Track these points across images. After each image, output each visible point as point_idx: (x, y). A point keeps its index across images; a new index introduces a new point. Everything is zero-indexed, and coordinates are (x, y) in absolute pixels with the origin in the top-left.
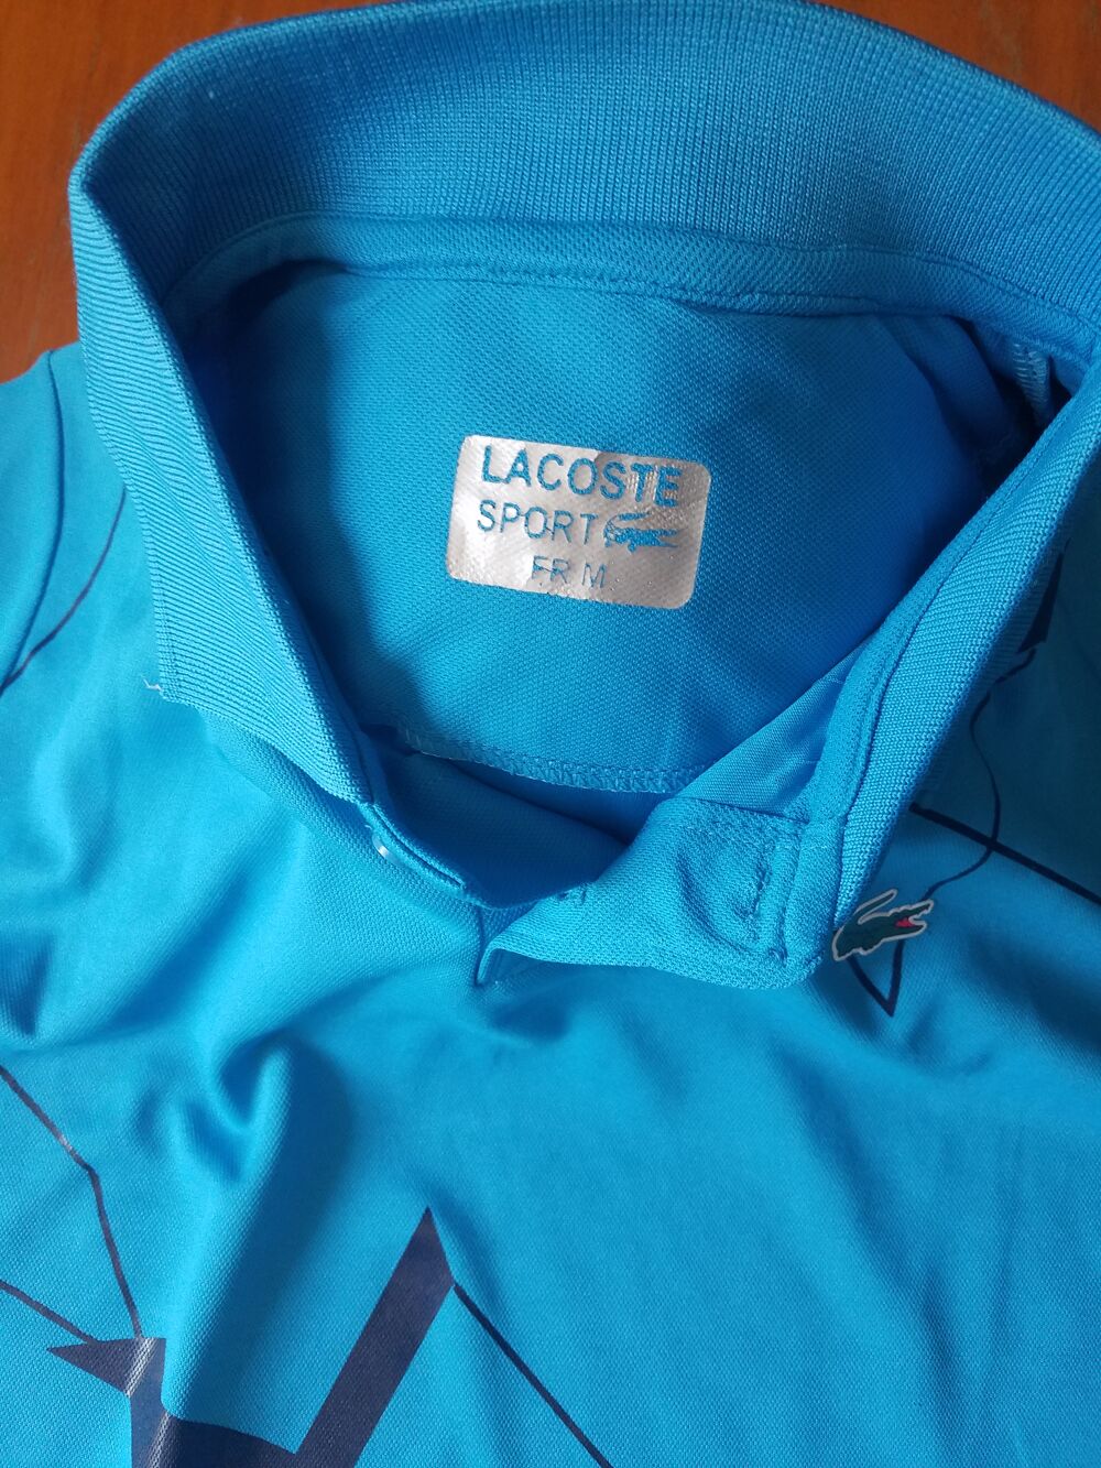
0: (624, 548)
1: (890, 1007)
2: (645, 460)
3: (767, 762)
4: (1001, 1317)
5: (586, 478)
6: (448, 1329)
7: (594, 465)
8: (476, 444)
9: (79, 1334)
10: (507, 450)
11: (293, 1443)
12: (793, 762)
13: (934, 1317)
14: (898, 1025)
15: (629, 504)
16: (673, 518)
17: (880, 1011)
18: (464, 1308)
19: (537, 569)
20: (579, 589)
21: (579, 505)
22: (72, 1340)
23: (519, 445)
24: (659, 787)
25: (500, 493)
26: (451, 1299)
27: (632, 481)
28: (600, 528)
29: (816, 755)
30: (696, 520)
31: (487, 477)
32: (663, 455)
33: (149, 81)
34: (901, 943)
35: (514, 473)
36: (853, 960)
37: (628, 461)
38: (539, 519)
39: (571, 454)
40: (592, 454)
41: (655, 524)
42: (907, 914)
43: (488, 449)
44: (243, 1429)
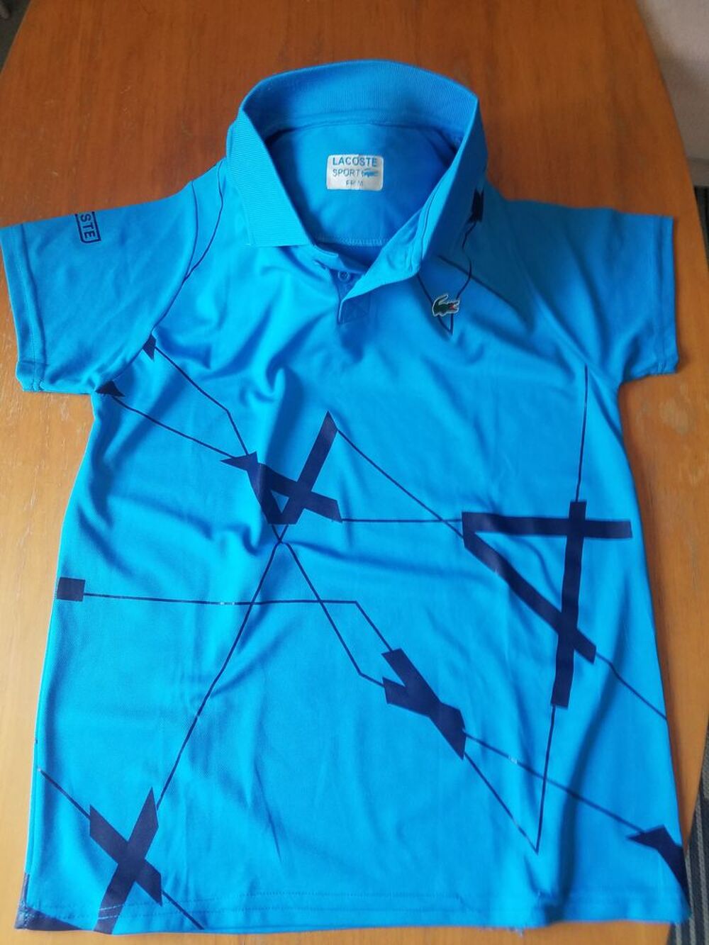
0: (366, 176)
1: (451, 331)
2: (369, 157)
3: (405, 232)
4: (497, 425)
5: (356, 161)
6: (338, 443)
7: (358, 158)
8: (331, 157)
9: (230, 456)
10: (338, 157)
11: (296, 480)
12: (411, 232)
13: (477, 427)
14: (454, 337)
15: (366, 166)
16: (376, 169)
17: (448, 333)
18: (341, 436)
19: (347, 183)
20: (357, 187)
21: (355, 168)
22: (228, 458)
23: (340, 156)
24: (380, 243)
25: (337, 167)
26: (338, 434)
27: (366, 161)
28: (360, 173)
29: (416, 229)
30: (381, 169)
31: (334, 164)
32: (373, 155)
33: (257, 86)
34: (452, 315)
35: (340, 162)
36: (439, 316)
37: (365, 157)
38: (346, 172)
39: (352, 156)
40: (357, 156)
41: (372, 171)
42: (452, 304)
43: (334, 159)
44: (282, 474)
